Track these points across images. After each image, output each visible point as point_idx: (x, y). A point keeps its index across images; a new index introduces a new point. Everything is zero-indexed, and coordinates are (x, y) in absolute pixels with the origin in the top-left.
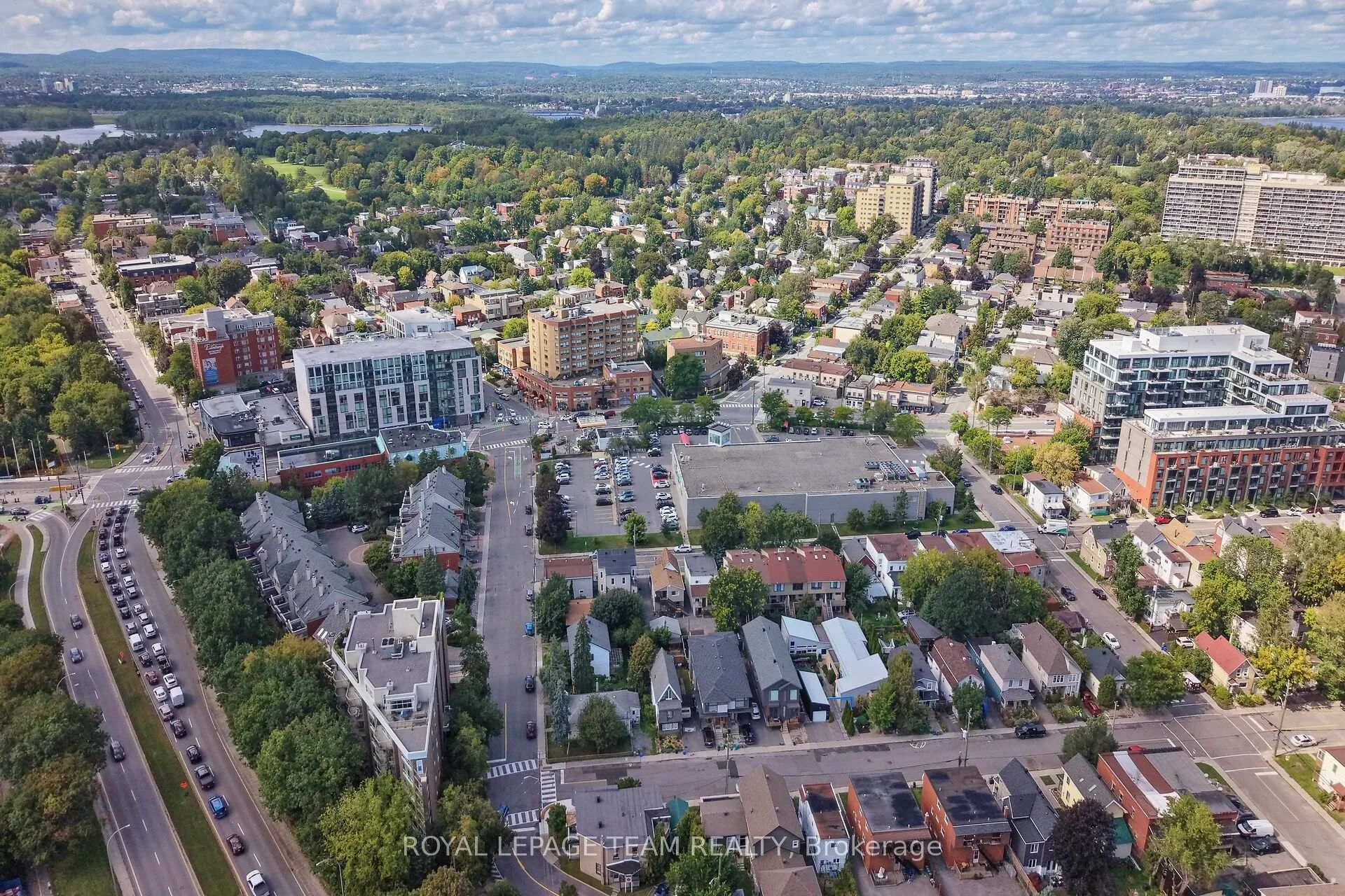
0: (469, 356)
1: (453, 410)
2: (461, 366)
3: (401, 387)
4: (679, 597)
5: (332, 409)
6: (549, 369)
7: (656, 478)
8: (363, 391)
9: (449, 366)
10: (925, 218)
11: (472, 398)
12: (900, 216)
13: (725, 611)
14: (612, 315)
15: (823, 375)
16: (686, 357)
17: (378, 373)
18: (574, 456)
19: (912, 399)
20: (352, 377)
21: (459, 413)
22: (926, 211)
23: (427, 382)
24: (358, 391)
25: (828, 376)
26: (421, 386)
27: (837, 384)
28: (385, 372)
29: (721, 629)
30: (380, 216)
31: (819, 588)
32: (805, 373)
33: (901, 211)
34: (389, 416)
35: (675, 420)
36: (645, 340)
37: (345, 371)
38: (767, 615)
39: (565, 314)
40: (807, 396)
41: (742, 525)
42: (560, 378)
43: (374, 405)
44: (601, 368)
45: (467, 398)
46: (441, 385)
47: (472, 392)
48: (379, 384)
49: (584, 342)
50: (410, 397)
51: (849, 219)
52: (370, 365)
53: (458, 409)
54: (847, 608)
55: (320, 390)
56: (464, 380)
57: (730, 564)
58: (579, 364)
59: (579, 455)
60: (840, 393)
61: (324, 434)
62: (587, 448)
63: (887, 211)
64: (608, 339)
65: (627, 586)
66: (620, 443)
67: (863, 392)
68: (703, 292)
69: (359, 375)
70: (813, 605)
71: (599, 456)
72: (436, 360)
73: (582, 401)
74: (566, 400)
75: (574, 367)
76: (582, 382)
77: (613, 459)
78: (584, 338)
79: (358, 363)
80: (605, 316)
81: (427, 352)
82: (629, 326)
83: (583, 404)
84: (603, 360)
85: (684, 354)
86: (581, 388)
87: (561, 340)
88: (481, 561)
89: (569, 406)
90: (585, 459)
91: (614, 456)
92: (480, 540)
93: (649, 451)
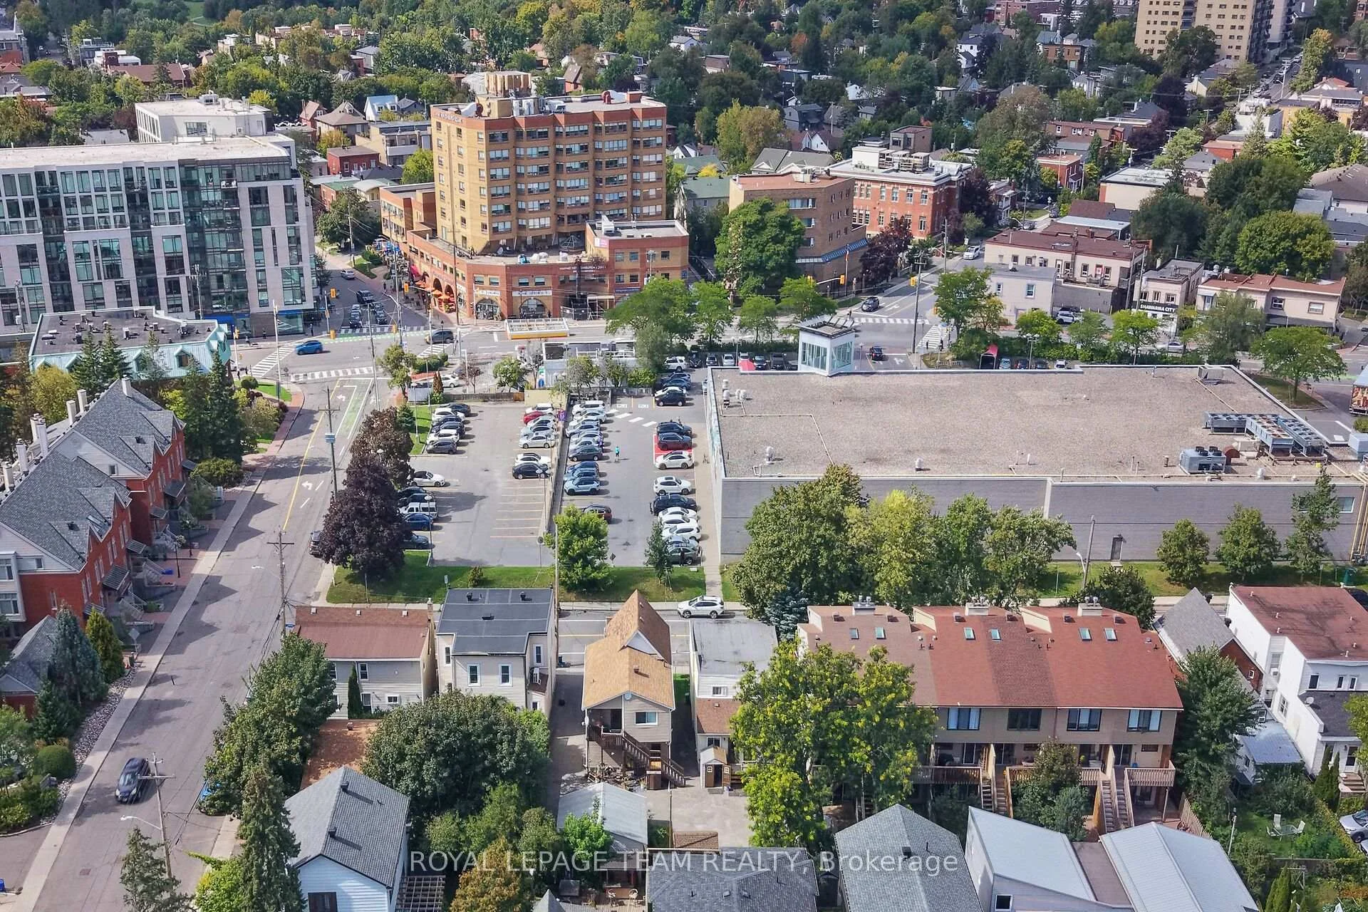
0: (275, 177)
1: (244, 296)
2: (258, 197)
3: (122, 238)
4: (659, 730)
6: (466, 232)
7: (664, 446)
8: (38, 239)
9: (231, 195)
10: (1272, 46)
11: (286, 274)
12: (1226, 32)
13: (782, 779)
14: (609, 116)
15: (1081, 260)
16: (766, 208)
17: (71, 203)
18: (485, 398)
19: (1295, 308)
20: (13, 211)
21: (255, 309)
22: (1275, 33)
23: (180, 229)
24: (26, 239)
25: (1092, 262)
26: (167, 237)
27: (1114, 279)
28: (86, 201)
29: (771, 837)
30: (260, 39)
31: (1093, 726)
32: (1039, 254)
33: (1228, 22)
35: (731, 335)
36: (690, 195)
38: (918, 800)
39: (505, 107)
40: (1043, 300)
41: (858, 535)
42: (490, 249)
43: (65, 276)
44: (581, 235)
45: (274, 278)
46: (216, 240)
47: (285, 262)
48: (74, 225)
49: (544, 170)
50: (144, 264)
51: (1122, 42)
52: (53, 182)
53: (254, 297)
54: (1177, 793)
56: (266, 232)
57: (815, 639)
58: (533, 223)
59: (497, 397)
60: (1121, 299)
62: (515, 379)
63: (1200, 21)
65: (514, 691)
66: (591, 373)
67: (1177, 290)
68: (825, 139)
69: (29, 207)
70: (1074, 779)
71: (538, 399)
72: (202, 181)
73: (531, 297)
74: (496, 294)
75: (522, 227)
76: (535, 258)
77: (570, 406)
78: (545, 162)
79: (25, 177)
80: (593, 117)
81: (182, 163)
82: (647, 144)
83: (532, 305)
84: (586, 216)
85: (764, 199)
86: (526, 267)
87: (491, 162)
88: (170, 607)
89: (501, 307)
90: (508, 405)
91: (572, 401)
92: (192, 560)
93: (660, 393)
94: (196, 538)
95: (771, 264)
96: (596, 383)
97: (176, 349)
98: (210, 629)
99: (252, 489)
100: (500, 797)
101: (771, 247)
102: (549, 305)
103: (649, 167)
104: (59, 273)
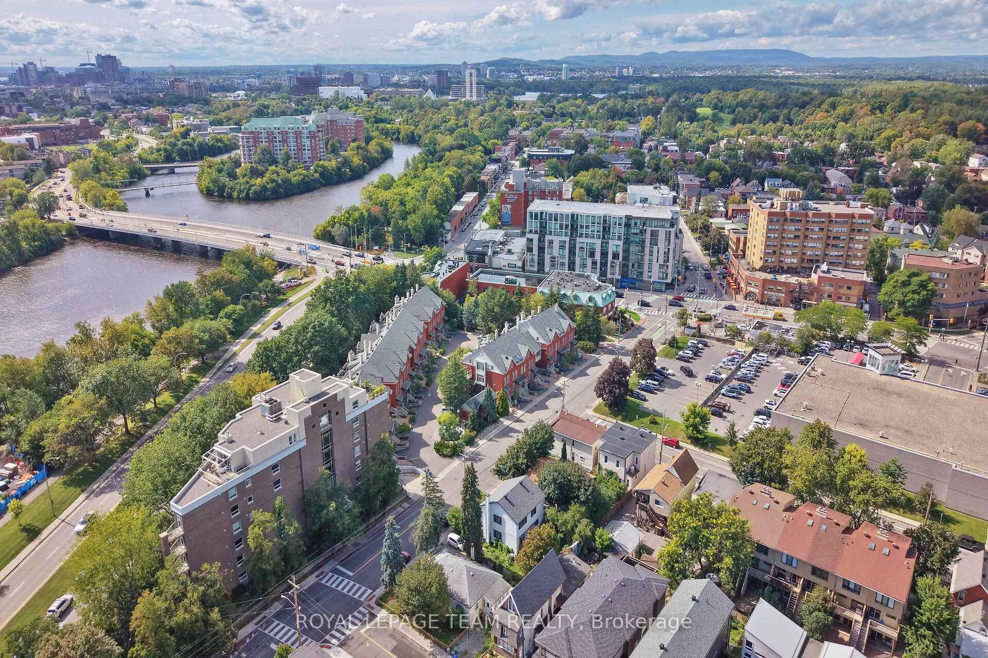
0: (663, 226)
1: (641, 273)
2: (654, 234)
3: (598, 242)
5: (541, 250)
6: (755, 259)
7: (782, 384)
8: (567, 239)
9: (643, 232)
11: (661, 267)
14: (838, 216)
17: (582, 227)
18: (718, 340)
20: (561, 227)
21: (646, 278)
23: (621, 243)
24: (563, 239)
26: (615, 245)
28: (587, 227)
31: (857, 592)
34: (584, 266)
37: (556, 220)
39: (784, 206)
42: (762, 269)
43: (574, 254)
44: (810, 270)
45: (655, 267)
46: (633, 248)
47: (661, 262)
48: (581, 235)
49: (796, 237)
50: (604, 254)
52: (577, 218)
53: (646, 274)
55: (536, 232)
56: (655, 248)
58: (787, 261)
59: (724, 341)
61: (532, 269)
64: (830, 241)
65: (620, 472)
66: (768, 339)
69: (567, 226)
71: (741, 347)
72: (633, 225)
73: (774, 295)
74: (756, 291)
75: (781, 261)
76: (782, 278)
77: (752, 353)
78: (798, 233)
79: (567, 216)
80: (829, 215)
81: (626, 216)
82: (859, 231)
83: (774, 299)
84: (818, 261)
85: (915, 270)
86: (775, 282)
87: (769, 230)
88: (539, 394)
89: (759, 297)
90: (727, 345)
91: (756, 351)
92: (558, 379)
93: (803, 358)
94: (563, 370)
95: (909, 304)
96: (773, 345)
97: (589, 295)
98: (546, 408)
99: (597, 356)
100: (575, 509)
101: (910, 296)
102: (782, 301)
103: (859, 242)
104: (572, 252)
